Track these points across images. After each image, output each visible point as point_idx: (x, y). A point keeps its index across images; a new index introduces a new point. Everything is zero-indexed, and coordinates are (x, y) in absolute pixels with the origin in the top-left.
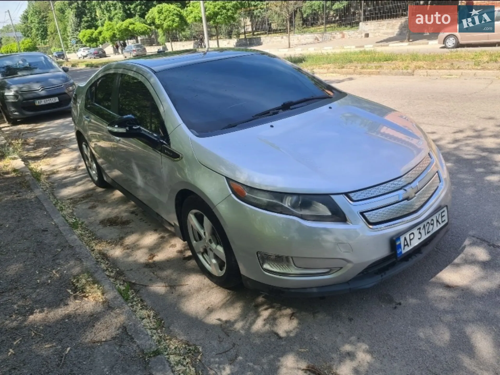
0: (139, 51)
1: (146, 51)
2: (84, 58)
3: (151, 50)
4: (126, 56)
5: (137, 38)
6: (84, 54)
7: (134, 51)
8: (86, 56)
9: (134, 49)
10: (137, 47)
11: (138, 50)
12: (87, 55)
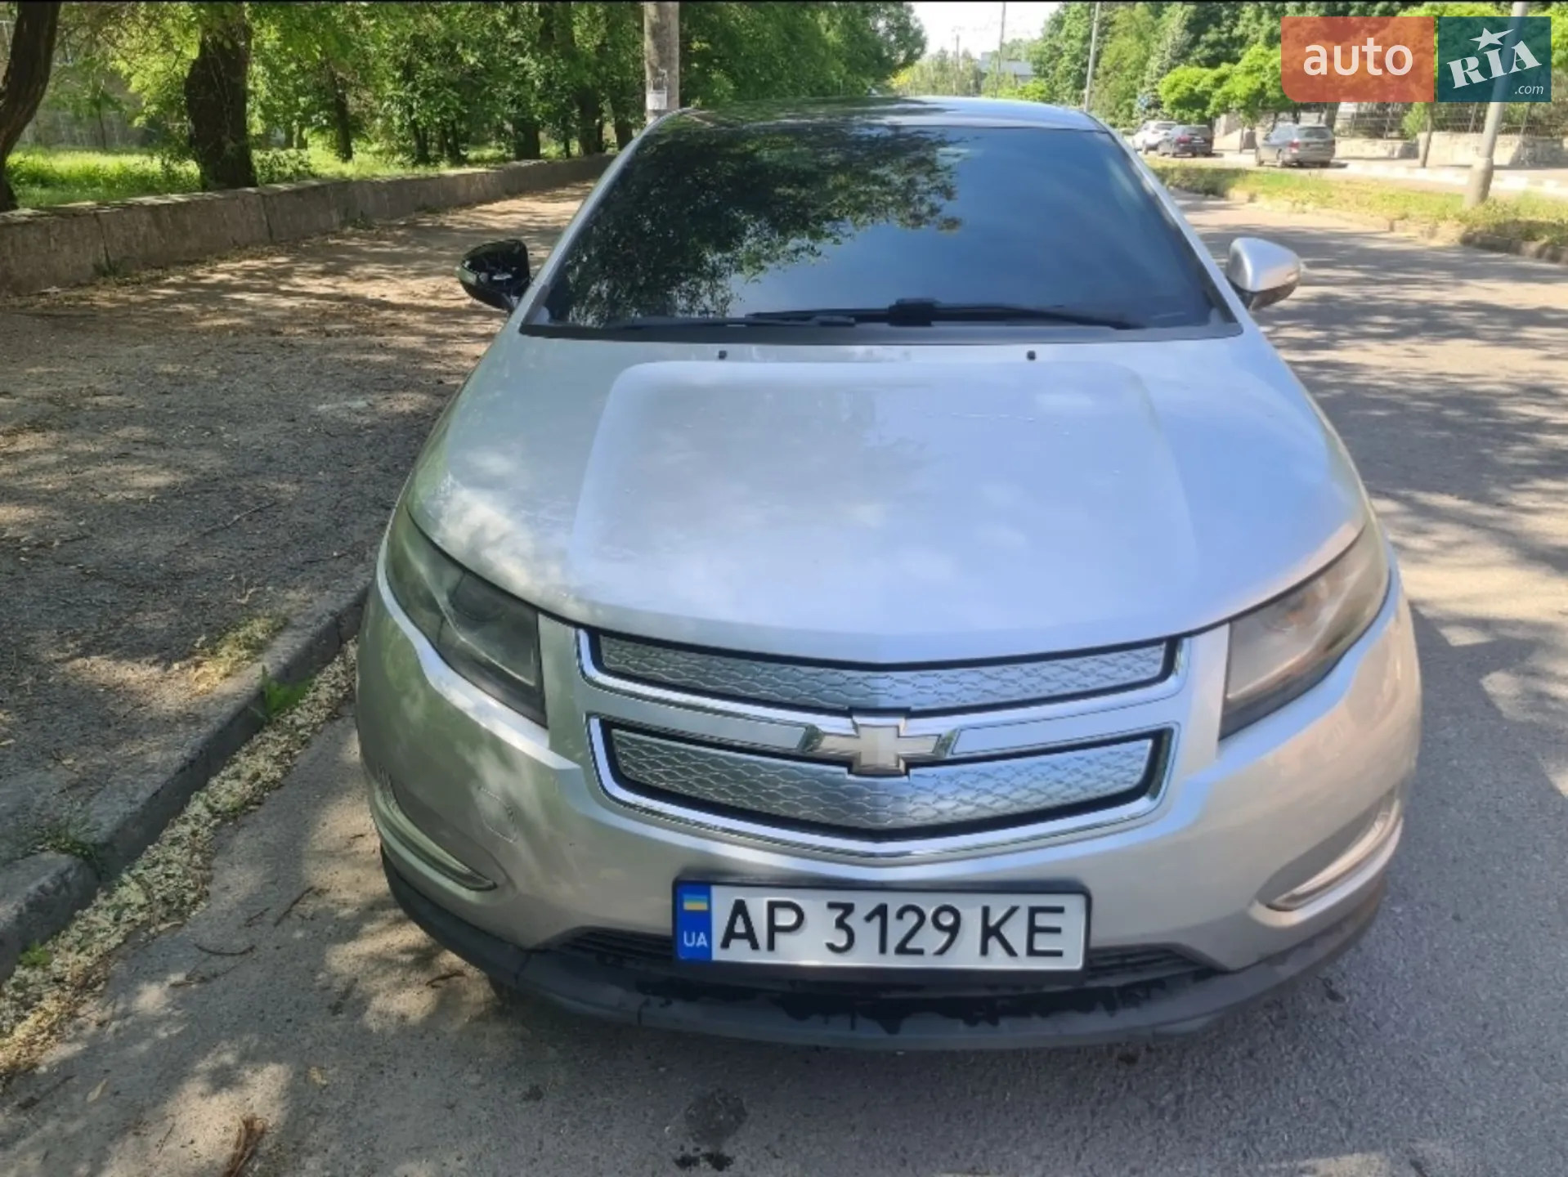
0: (1312, 146)
1: (1333, 151)
2: (1146, 153)
3: (1363, 150)
4: (1263, 158)
5: (1334, 108)
6: (1153, 140)
7: (1293, 145)
8: (1154, 148)
9: (1296, 140)
10: (1308, 135)
11: (1307, 144)
12: (1160, 143)
